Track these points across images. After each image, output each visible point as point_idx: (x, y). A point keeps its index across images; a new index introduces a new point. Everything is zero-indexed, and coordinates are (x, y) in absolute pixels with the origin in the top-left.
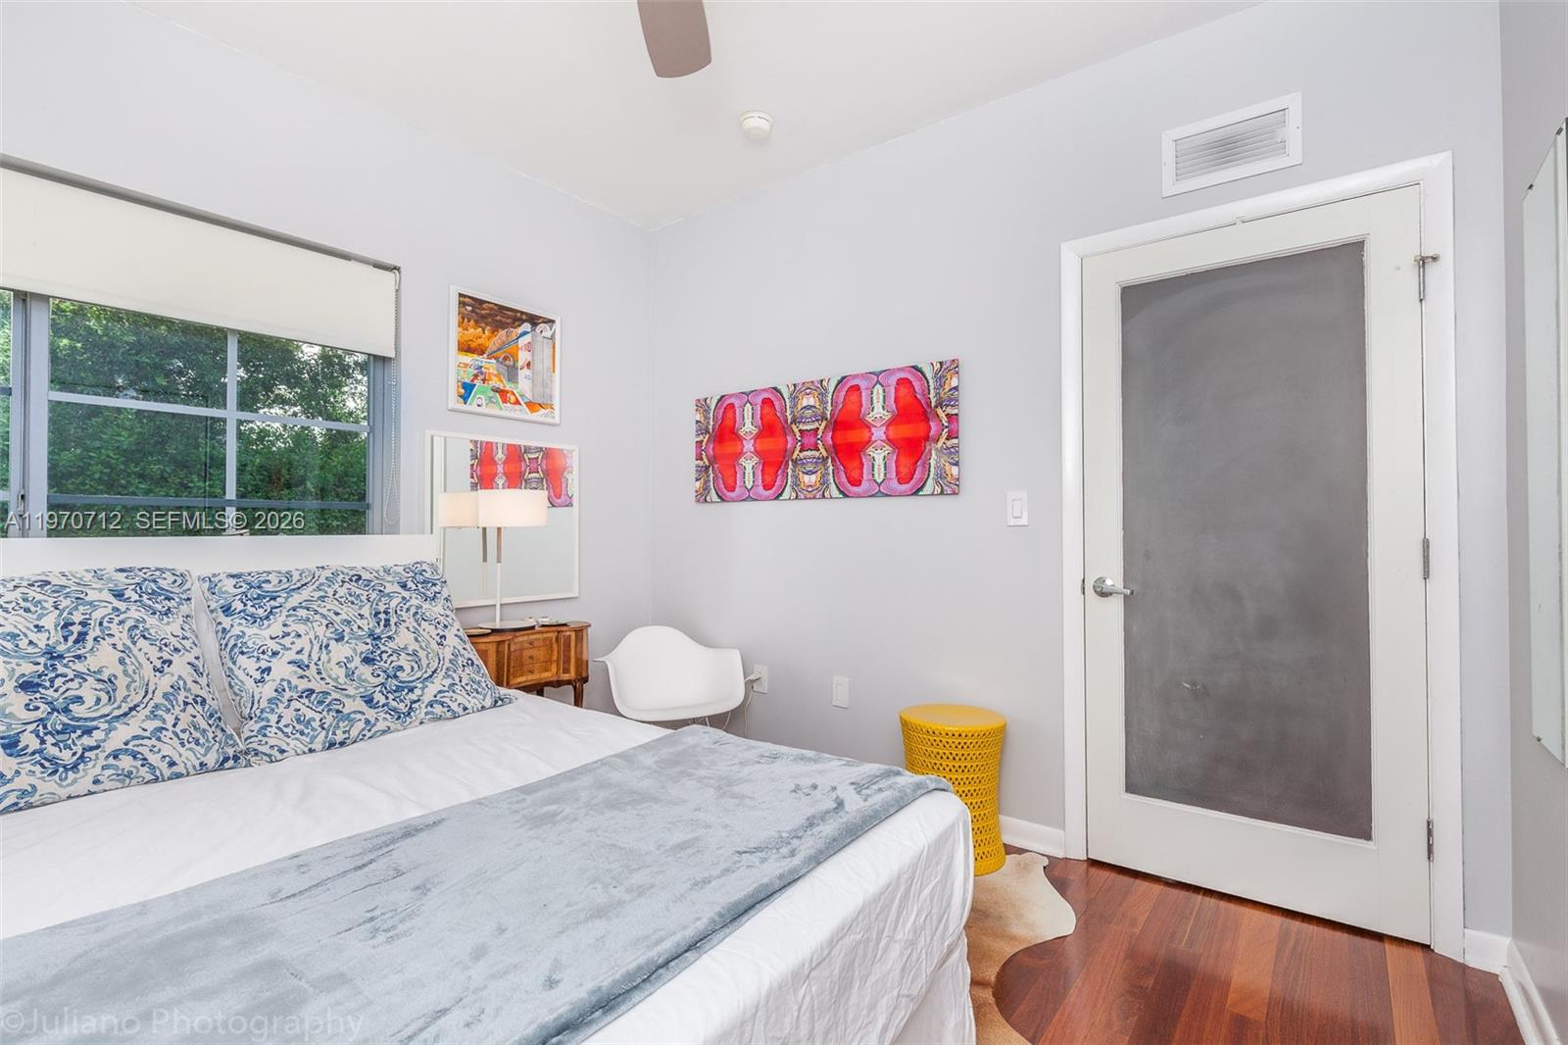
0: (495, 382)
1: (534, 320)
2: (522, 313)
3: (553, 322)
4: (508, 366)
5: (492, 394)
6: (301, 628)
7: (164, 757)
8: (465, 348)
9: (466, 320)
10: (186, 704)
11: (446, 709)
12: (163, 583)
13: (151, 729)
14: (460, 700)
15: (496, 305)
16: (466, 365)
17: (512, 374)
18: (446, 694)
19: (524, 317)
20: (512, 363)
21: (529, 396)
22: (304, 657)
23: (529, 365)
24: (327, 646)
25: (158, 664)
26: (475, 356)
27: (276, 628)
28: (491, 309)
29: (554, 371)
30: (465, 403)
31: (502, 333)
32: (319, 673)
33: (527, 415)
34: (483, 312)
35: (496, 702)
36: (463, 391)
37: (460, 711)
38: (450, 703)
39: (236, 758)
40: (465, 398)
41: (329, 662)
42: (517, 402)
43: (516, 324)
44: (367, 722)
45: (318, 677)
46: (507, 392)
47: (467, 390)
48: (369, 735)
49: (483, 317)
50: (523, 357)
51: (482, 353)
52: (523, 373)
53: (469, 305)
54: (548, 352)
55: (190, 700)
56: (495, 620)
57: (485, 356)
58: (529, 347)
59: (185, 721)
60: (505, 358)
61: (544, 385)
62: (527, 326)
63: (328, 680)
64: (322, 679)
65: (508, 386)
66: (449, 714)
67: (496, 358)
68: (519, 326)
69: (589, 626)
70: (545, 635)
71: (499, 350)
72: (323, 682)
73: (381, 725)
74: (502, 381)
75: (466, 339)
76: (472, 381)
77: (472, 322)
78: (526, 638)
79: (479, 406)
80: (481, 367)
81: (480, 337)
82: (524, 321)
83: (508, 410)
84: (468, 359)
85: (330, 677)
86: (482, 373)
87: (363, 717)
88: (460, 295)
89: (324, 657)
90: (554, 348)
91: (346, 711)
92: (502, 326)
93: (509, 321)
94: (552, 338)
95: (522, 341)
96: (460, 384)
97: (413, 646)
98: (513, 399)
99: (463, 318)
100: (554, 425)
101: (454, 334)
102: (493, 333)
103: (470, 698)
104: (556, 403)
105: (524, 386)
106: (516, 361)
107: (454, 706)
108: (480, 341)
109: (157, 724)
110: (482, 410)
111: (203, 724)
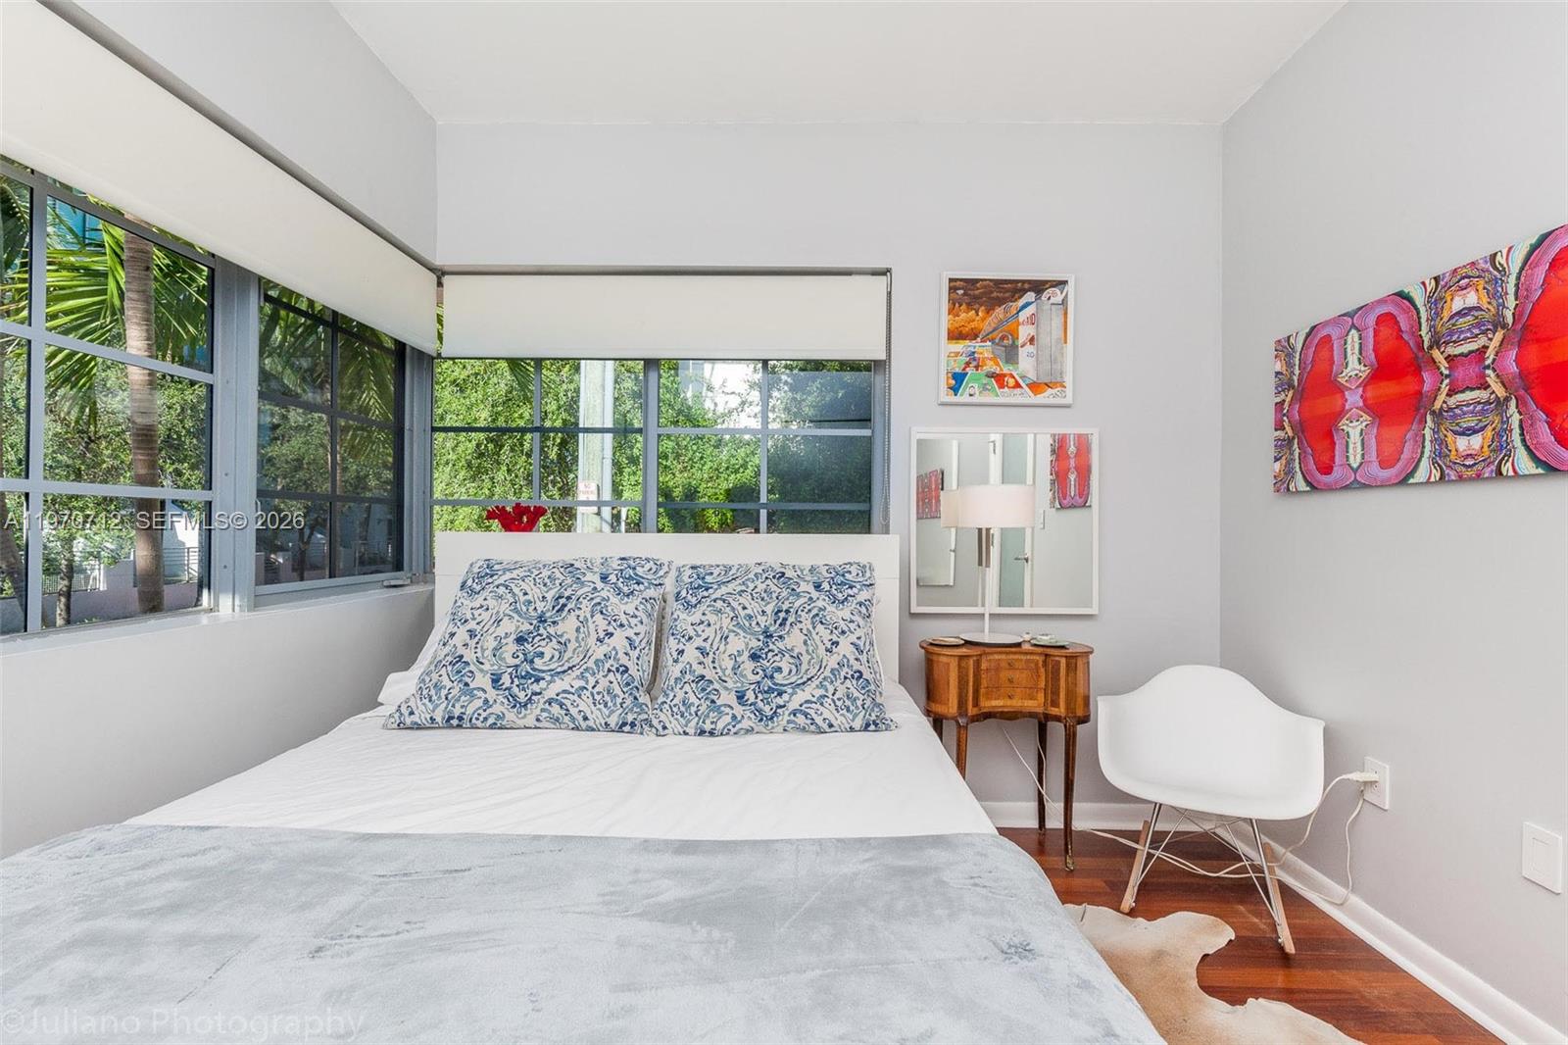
0: (990, 367)
1: (1038, 287)
2: (1023, 282)
3: (1065, 283)
4: (1005, 347)
5: (985, 380)
6: (712, 618)
7: (580, 711)
8: (955, 335)
9: (957, 305)
10: (609, 671)
11: (809, 722)
12: (640, 571)
13: (576, 687)
14: (827, 714)
15: (990, 280)
16: (957, 354)
17: (1011, 354)
18: (813, 705)
19: (1026, 286)
20: (1010, 342)
21: (1032, 376)
22: (707, 645)
23: (1032, 340)
24: (727, 637)
25: (602, 635)
26: (967, 342)
27: (697, 617)
28: (985, 287)
29: (1066, 342)
30: (956, 395)
31: (999, 312)
32: (713, 662)
33: (1029, 398)
34: (977, 292)
35: (868, 725)
36: (954, 382)
37: (825, 726)
38: (814, 716)
39: (633, 725)
40: (955, 390)
41: (724, 652)
42: (1018, 385)
43: (1017, 296)
44: (734, 717)
45: (711, 665)
46: (1004, 375)
47: (958, 380)
48: (733, 730)
49: (976, 298)
50: (1025, 332)
51: (975, 337)
52: (1023, 353)
53: (960, 289)
54: (1057, 321)
55: (614, 669)
56: (983, 631)
57: (979, 339)
58: (1033, 320)
59: (603, 684)
60: (1003, 338)
61: (1053, 361)
62: (1030, 296)
63: (719, 670)
64: (714, 668)
65: (1006, 369)
66: (813, 728)
67: (992, 340)
68: (1020, 298)
69: (1091, 652)
71: (995, 330)
72: (714, 671)
73: (745, 724)
74: (998, 365)
75: (957, 325)
76: (964, 369)
77: (964, 307)
79: (971, 395)
80: (974, 353)
81: (974, 321)
82: (1024, 291)
83: (1006, 396)
84: (960, 346)
85: (720, 667)
86: (975, 360)
87: (731, 712)
88: (951, 280)
89: (722, 648)
90: (1066, 314)
91: (719, 703)
92: (1000, 302)
93: (1007, 295)
94: (1064, 302)
95: (1023, 316)
96: (950, 375)
97: (800, 648)
98: (1011, 382)
99: (954, 305)
100: (1068, 406)
101: (945, 322)
102: (988, 313)
103: (837, 715)
104: (1068, 380)
105: (1026, 365)
106: (1015, 338)
107: (819, 720)
108: (973, 325)
109: (582, 683)
110: (976, 399)
111: (617, 691)
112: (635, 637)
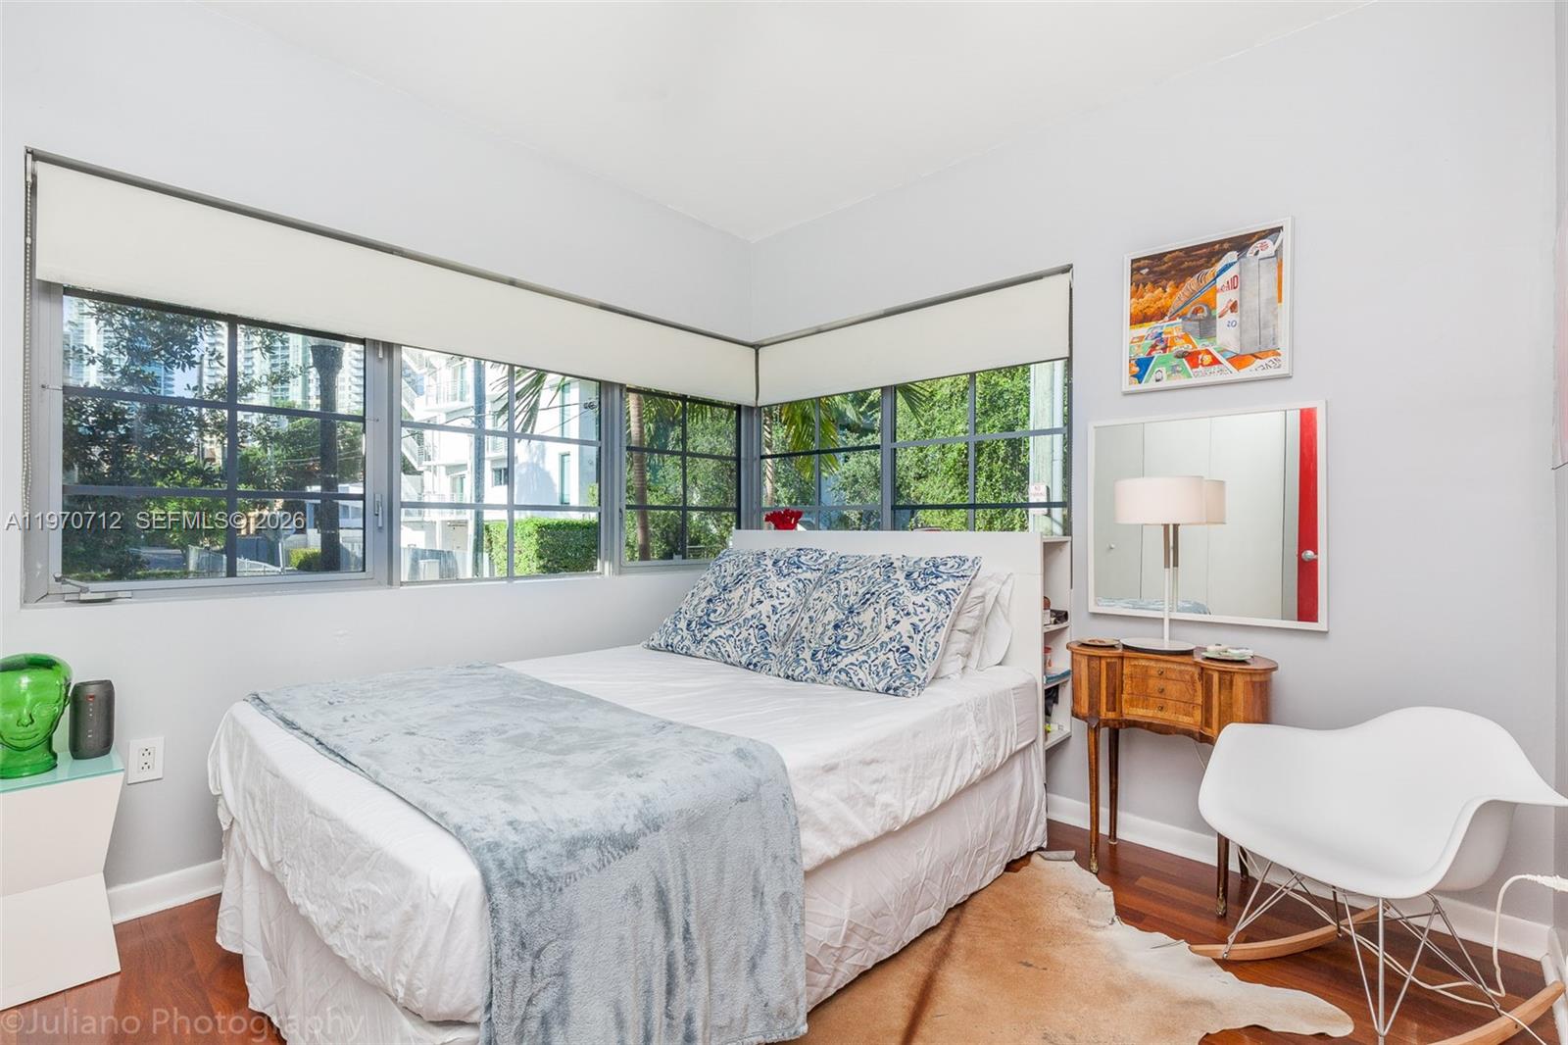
0: (1182, 346)
1: (1241, 244)
2: (1221, 242)
3: (1279, 230)
4: (1200, 320)
5: (1176, 361)
8: (1138, 319)
9: (1141, 286)
10: (751, 626)
11: (848, 679)
12: (803, 559)
13: (728, 634)
14: (861, 676)
15: (1181, 250)
16: (1141, 338)
17: (1207, 328)
18: (854, 667)
19: (1226, 246)
20: (1206, 314)
21: (1234, 348)
23: (1233, 307)
25: (755, 601)
26: (1153, 324)
28: (1174, 259)
29: (1280, 301)
30: (1140, 382)
31: (1191, 283)
33: (1237, 375)
34: (1164, 267)
36: (1137, 369)
37: (859, 685)
38: (853, 676)
39: (755, 665)
40: (1139, 377)
42: (1215, 361)
43: (1214, 260)
44: (806, 668)
46: (1199, 353)
47: (1142, 366)
48: (804, 678)
49: (1163, 273)
50: (1222, 300)
51: (1163, 315)
52: (1221, 324)
53: (1144, 268)
54: (1268, 278)
56: (1163, 638)
57: (1167, 318)
58: (1233, 284)
59: (744, 634)
60: (1195, 312)
61: (1262, 326)
62: (1231, 256)
65: (1200, 345)
66: (851, 684)
67: (1182, 317)
68: (1218, 261)
70: (1183, 668)
71: (1186, 304)
73: (811, 674)
74: (1191, 342)
75: (1140, 308)
76: (1150, 353)
77: (1149, 286)
78: (1152, 664)
79: (1157, 381)
80: (1161, 334)
81: (1160, 299)
82: (1224, 252)
83: (1214, 375)
84: (1144, 330)
85: (814, 632)
86: (1162, 341)
87: (805, 664)
88: (1133, 261)
89: (822, 618)
90: (1280, 266)
92: (1192, 272)
93: (1202, 261)
94: (1278, 253)
95: (1221, 282)
96: (1133, 362)
98: (1207, 359)
99: (1138, 285)
100: (1287, 377)
101: (1126, 305)
102: (1177, 287)
104: (1283, 346)
105: (1226, 336)
106: (1211, 305)
107: (855, 679)
108: (1159, 304)
109: (731, 633)
110: (1165, 384)
111: (753, 641)
112: (778, 606)
